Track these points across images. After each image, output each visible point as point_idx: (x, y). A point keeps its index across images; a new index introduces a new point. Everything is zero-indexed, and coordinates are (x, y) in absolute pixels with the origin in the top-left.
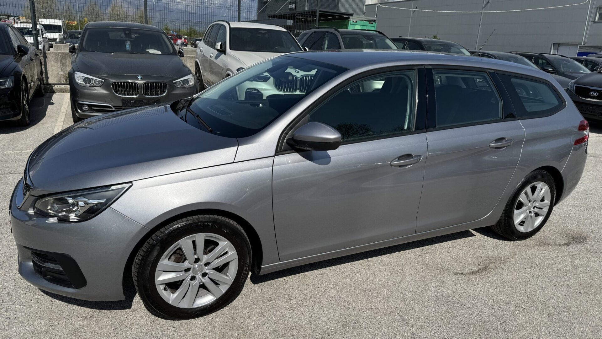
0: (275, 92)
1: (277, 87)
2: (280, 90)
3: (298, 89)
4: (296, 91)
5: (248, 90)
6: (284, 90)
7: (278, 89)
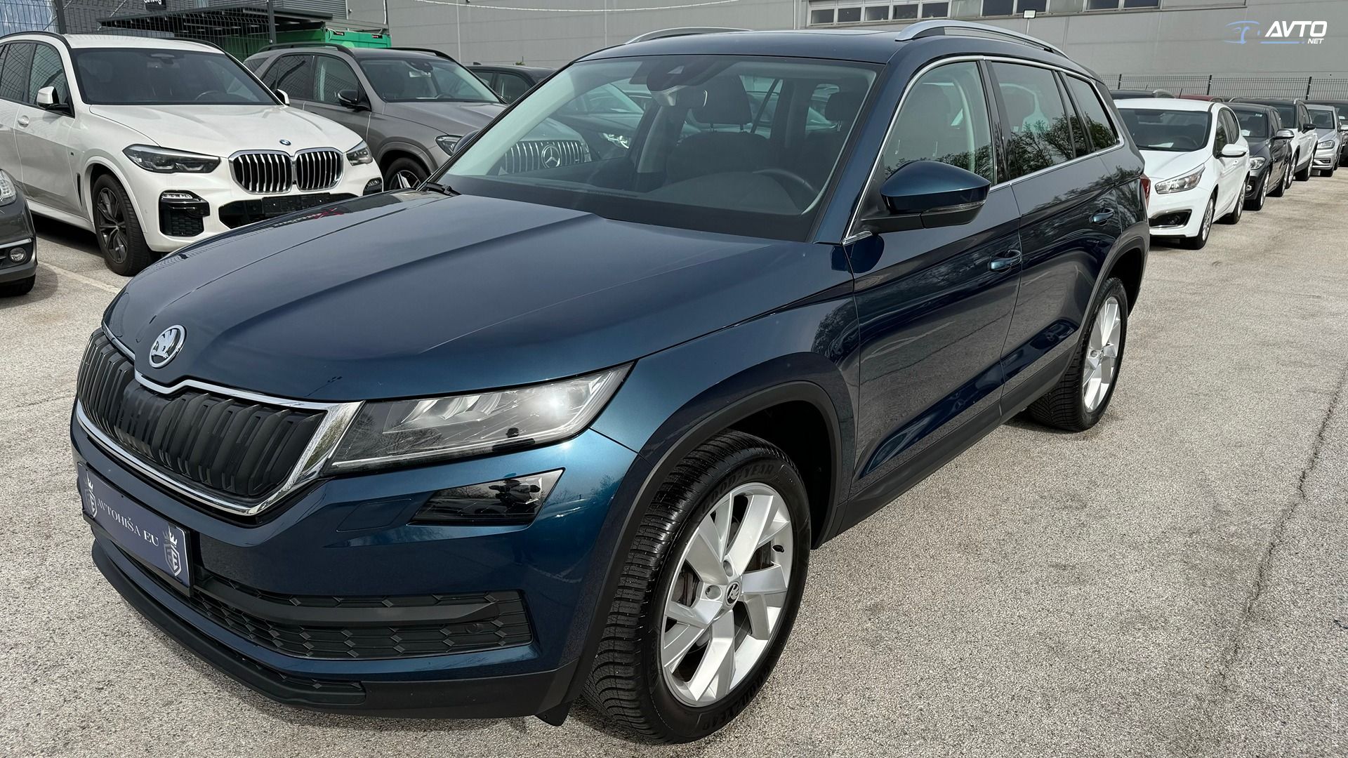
0: (240, 194)
1: (241, 183)
2: (250, 189)
3: (295, 183)
4: (288, 186)
5: (165, 195)
6: (261, 190)
7: (247, 187)
